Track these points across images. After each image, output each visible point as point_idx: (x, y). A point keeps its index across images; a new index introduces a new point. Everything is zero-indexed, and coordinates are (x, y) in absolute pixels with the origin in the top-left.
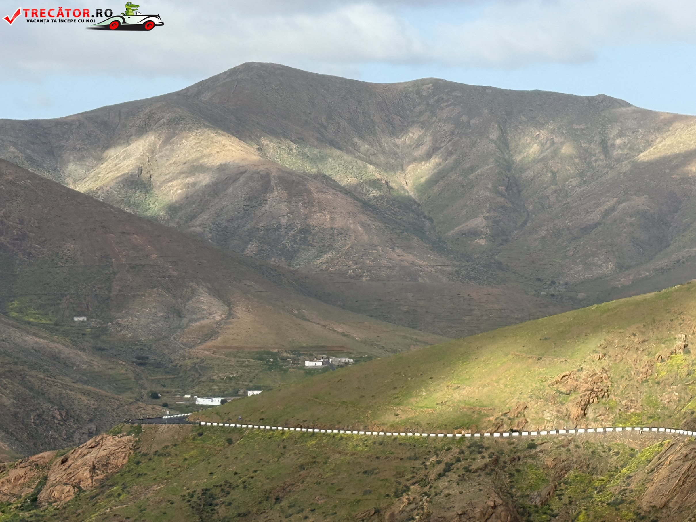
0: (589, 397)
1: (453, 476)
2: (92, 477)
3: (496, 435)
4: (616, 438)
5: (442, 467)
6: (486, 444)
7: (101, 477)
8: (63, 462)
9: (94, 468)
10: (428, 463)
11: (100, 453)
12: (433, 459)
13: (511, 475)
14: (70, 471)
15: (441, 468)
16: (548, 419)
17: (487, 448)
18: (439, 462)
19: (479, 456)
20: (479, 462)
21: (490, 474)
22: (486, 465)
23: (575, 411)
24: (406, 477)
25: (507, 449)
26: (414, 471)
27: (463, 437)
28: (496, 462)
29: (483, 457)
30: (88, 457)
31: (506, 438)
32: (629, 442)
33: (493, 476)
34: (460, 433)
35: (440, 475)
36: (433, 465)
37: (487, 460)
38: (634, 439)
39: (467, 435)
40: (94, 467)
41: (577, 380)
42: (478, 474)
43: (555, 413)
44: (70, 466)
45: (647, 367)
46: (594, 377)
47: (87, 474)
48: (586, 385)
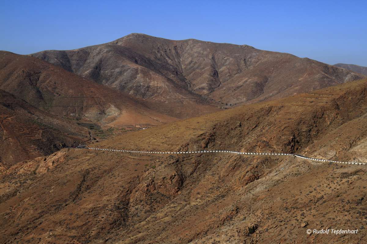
0: (208, 141)
1: (163, 166)
2: (53, 165)
3: (178, 153)
4: (216, 154)
7: (56, 165)
8: (45, 160)
9: (53, 162)
11: (56, 157)
14: (46, 163)
15: (159, 163)
16: (195, 148)
17: (175, 157)
18: (159, 161)
19: (172, 159)
20: (172, 161)
21: (175, 165)
22: (174, 163)
23: (203, 145)
24: (148, 166)
25: (181, 157)
26: (151, 164)
28: (177, 161)
30: (52, 159)
31: (181, 154)
32: (220, 156)
34: (167, 152)
35: (159, 165)
36: (157, 162)
37: (174, 161)
38: (221, 154)
39: (169, 153)
40: (54, 162)
41: (205, 136)
42: (171, 165)
43: (197, 146)
44: (46, 162)
46: (211, 135)
47: (51, 164)
48: (208, 137)
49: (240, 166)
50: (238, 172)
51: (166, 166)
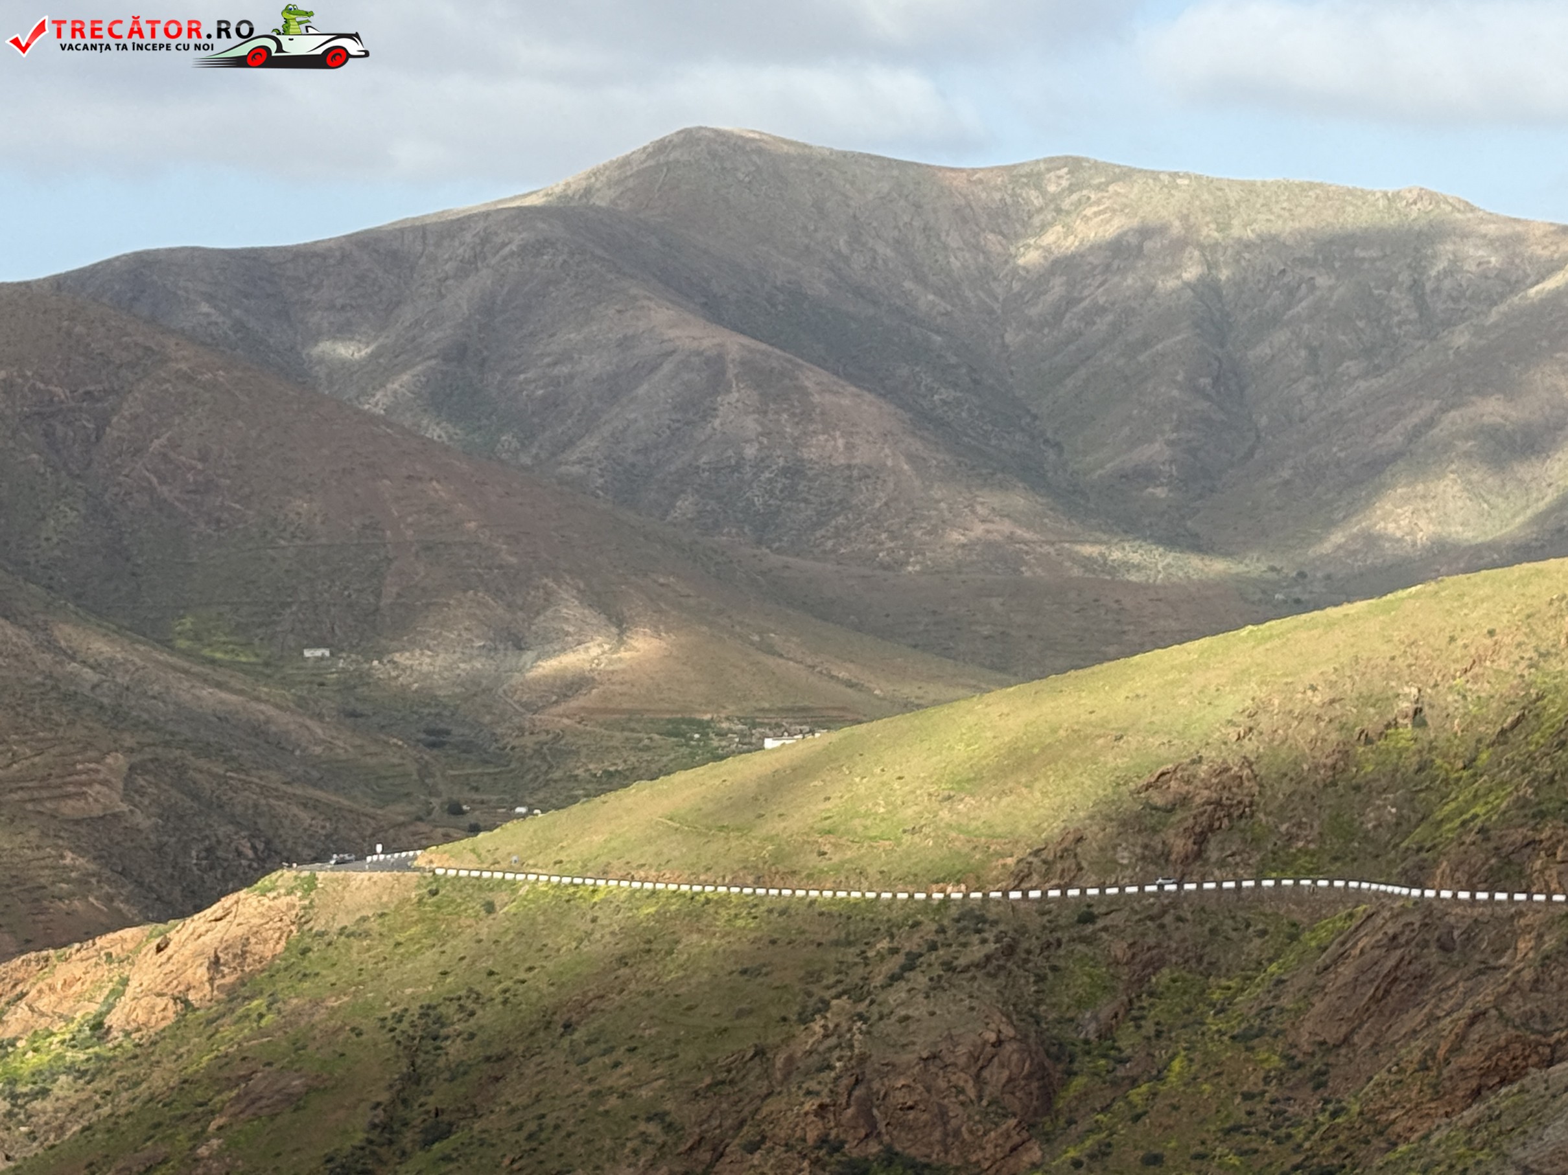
0: (1211, 817)
1: (920, 979)
2: (211, 980)
3: (1015, 895)
4: (1262, 901)
5: (900, 959)
6: (992, 913)
7: (229, 980)
8: (159, 949)
9: (216, 963)
10: (871, 954)
11: (231, 930)
12: (884, 944)
13: (1041, 979)
14: (168, 968)
15: (894, 964)
16: (1125, 862)
17: (995, 923)
18: (894, 951)
19: (976, 939)
20: (977, 952)
21: (994, 976)
22: (988, 958)
23: (1180, 845)
24: (825, 982)
25: (1035, 923)
26: (842, 968)
27: (947, 900)
28: (1010, 951)
29: (984, 941)
30: (205, 939)
31: (1035, 900)
32: (1289, 911)
33: (1001, 980)
34: (942, 891)
35: (894, 978)
36: (882, 957)
37: (992, 947)
38: (1299, 904)
39: (955, 896)
40: (217, 958)
41: (1188, 782)
42: (969, 975)
43: (1138, 850)
44: (170, 958)
45: (1336, 756)
46: (1225, 777)
47: (202, 973)
48: (1206, 793)
49: (1423, 979)
50: (1414, 1018)
51: (936, 985)
